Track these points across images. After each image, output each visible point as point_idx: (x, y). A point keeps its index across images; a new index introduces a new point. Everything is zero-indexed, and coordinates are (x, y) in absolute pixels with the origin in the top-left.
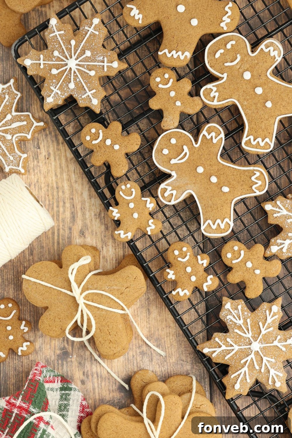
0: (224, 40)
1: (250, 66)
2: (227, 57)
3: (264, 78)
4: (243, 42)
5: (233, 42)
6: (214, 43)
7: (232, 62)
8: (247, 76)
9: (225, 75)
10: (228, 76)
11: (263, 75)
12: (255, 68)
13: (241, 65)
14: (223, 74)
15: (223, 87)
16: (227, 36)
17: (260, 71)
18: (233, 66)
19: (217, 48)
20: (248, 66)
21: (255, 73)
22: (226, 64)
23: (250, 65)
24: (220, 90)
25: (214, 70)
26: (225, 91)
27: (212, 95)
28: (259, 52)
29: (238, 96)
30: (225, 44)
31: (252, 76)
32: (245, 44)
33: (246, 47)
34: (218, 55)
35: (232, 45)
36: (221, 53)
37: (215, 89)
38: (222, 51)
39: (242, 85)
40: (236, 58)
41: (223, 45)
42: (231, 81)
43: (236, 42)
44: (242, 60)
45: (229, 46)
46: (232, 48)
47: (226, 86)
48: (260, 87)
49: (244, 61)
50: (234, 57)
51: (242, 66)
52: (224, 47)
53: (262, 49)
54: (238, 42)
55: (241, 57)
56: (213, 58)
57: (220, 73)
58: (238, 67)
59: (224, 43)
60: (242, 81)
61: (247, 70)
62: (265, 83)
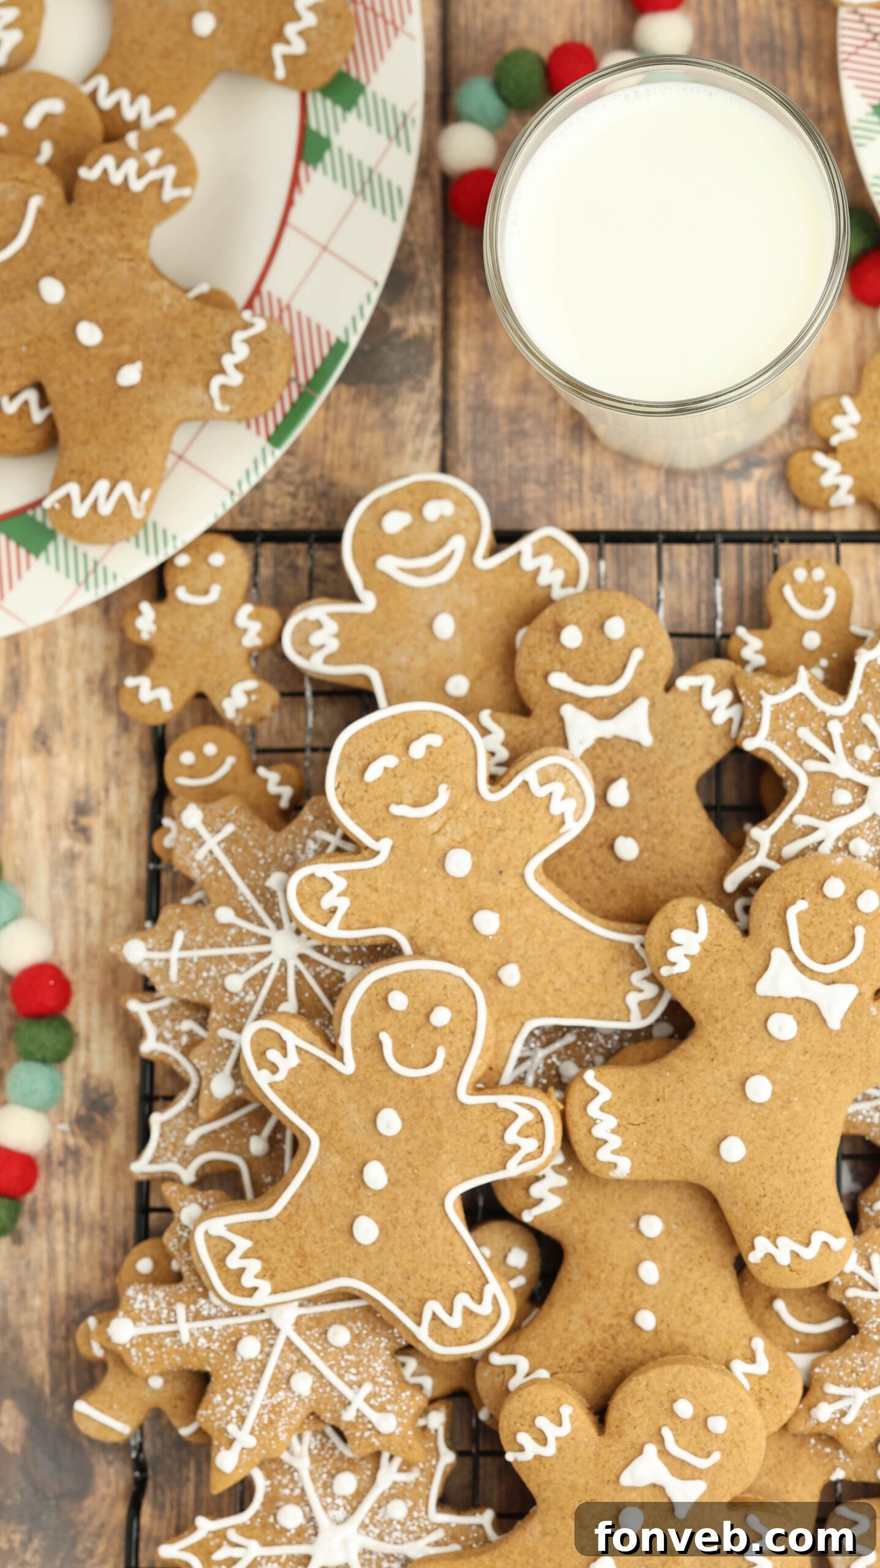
0: (402, 725)
1: (475, 833)
2: (405, 784)
3: (513, 883)
4: (469, 744)
5: (436, 740)
6: (370, 727)
7: (416, 805)
8: (460, 863)
9: (384, 846)
10: (393, 848)
11: (511, 872)
12: (490, 841)
13: (445, 824)
14: (378, 839)
15: (372, 882)
16: (417, 713)
17: (503, 857)
18: (418, 820)
19: (376, 748)
20: (468, 831)
21: (487, 860)
22: (395, 810)
23: (477, 828)
24: (358, 891)
25: (352, 818)
26: (374, 897)
27: (327, 901)
28: (514, 792)
29: (412, 924)
30: (405, 738)
31: (476, 866)
32: (472, 750)
33: (472, 763)
34: (374, 773)
35: (429, 747)
36: (386, 769)
37: (340, 884)
38: (390, 761)
39: (434, 892)
40: (435, 796)
41: (400, 740)
42: (402, 868)
43: (445, 740)
44: (451, 806)
45: (418, 750)
46: (425, 760)
47: (379, 884)
48: (491, 909)
49: (459, 813)
50: (426, 788)
51: (448, 828)
52: (400, 749)
53: (525, 783)
54: (450, 741)
55: (451, 796)
56: (356, 777)
57: (369, 832)
58: (434, 826)
59: (402, 735)
60: (438, 879)
61: (462, 844)
62: (512, 901)
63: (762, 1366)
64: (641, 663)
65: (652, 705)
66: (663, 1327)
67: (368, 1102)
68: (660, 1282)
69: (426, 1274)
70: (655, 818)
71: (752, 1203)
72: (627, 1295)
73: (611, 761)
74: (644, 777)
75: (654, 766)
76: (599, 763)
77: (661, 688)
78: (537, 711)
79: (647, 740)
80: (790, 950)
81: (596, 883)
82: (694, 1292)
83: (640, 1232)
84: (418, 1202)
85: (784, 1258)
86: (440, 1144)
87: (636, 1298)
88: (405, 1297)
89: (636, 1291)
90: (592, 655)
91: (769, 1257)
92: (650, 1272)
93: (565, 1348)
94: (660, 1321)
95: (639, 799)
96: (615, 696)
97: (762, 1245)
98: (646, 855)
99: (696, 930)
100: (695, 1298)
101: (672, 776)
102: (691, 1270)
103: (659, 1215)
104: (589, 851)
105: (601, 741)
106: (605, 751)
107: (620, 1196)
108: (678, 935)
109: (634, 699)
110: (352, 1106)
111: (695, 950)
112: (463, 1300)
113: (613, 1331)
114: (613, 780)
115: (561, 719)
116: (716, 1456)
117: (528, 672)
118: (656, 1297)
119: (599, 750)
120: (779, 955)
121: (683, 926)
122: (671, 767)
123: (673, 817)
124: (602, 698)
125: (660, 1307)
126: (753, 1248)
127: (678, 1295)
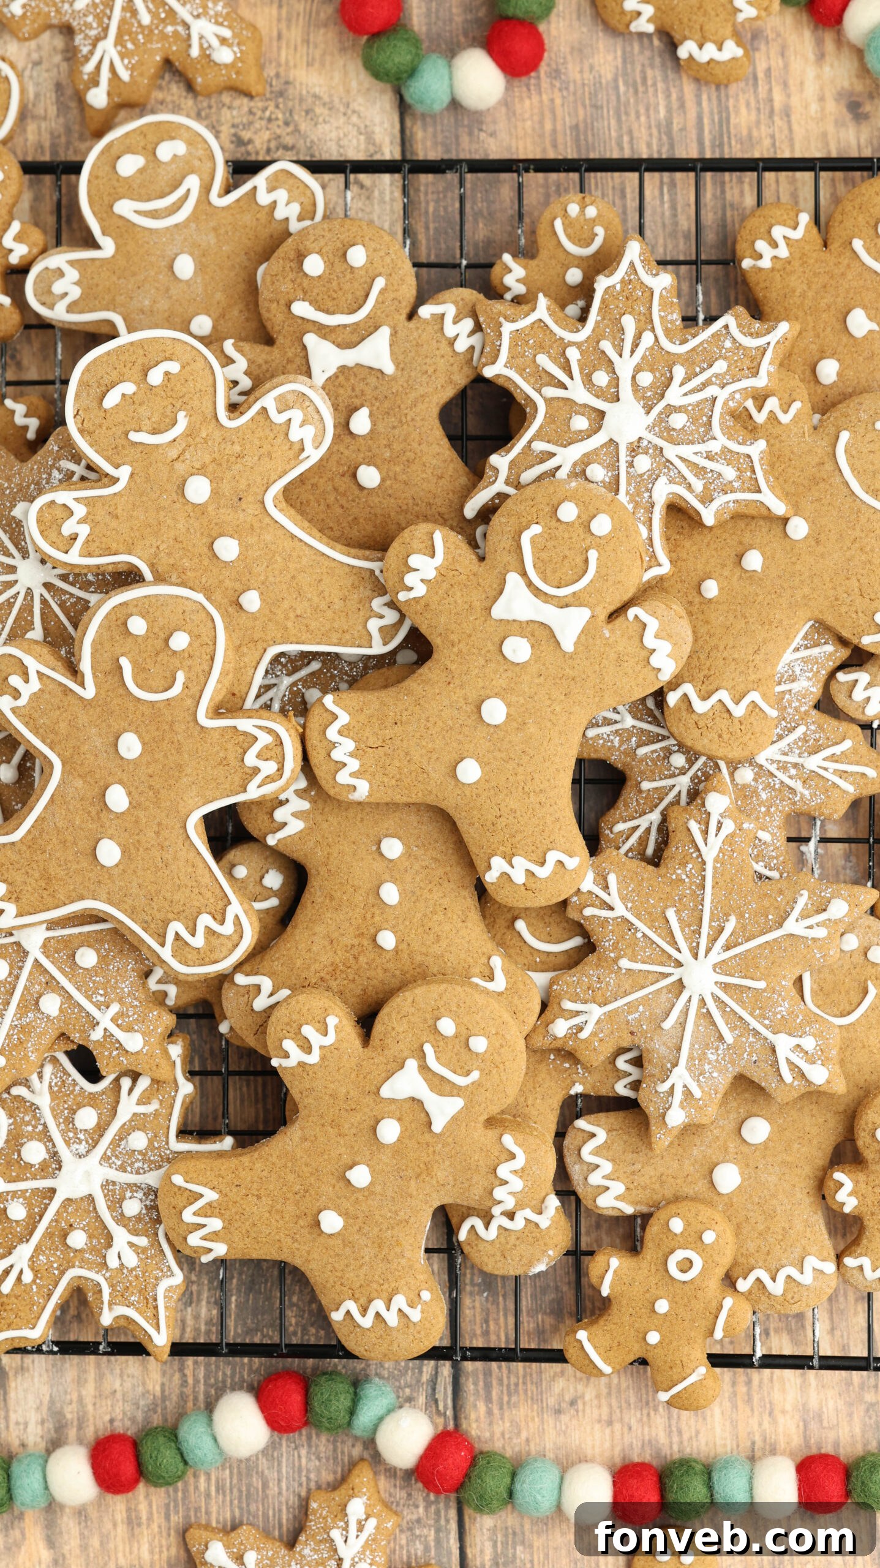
0: (141, 352)
1: (214, 460)
2: (143, 411)
3: (253, 509)
4: (207, 371)
5: (174, 367)
6: (108, 353)
7: (155, 432)
8: (199, 489)
9: (124, 473)
10: (132, 475)
11: (250, 499)
12: (229, 468)
13: (184, 450)
14: (117, 467)
15: (111, 509)
16: (155, 340)
17: (243, 485)
18: (157, 446)
19: (114, 375)
20: (207, 458)
21: (226, 487)
22: (134, 437)
23: (216, 455)
24: (98, 518)
25: (91, 446)
26: (114, 524)
27: (68, 528)
28: (252, 419)
29: (153, 550)
30: (143, 365)
31: (215, 492)
32: (211, 378)
33: (211, 390)
34: (112, 400)
35: (167, 374)
36: (124, 395)
37: (80, 511)
38: (129, 388)
39: (174, 519)
40: (174, 423)
41: (138, 367)
42: (141, 495)
43: (183, 367)
44: (190, 433)
45: (155, 377)
46: (163, 386)
47: (119, 511)
48: (231, 536)
49: (198, 440)
50: (165, 416)
51: (187, 455)
52: (138, 376)
53: (264, 410)
54: (188, 368)
55: (190, 423)
56: (95, 404)
57: (107, 459)
58: (174, 453)
59: (140, 361)
60: (177, 506)
61: (202, 471)
62: (252, 527)
63: (500, 983)
64: (382, 292)
65: (394, 334)
66: (404, 946)
67: (109, 726)
68: (400, 903)
69: (168, 895)
70: (396, 446)
71: (489, 824)
72: (368, 916)
73: (353, 390)
74: (386, 404)
75: (396, 394)
76: (341, 391)
77: (404, 316)
78: (280, 340)
79: (389, 368)
80: (524, 574)
81: (339, 511)
82: (434, 912)
83: (381, 854)
84: (159, 824)
85: (519, 877)
86: (180, 767)
87: (377, 918)
88: (149, 918)
89: (378, 912)
90: (335, 284)
91: (505, 875)
92: (390, 893)
93: (308, 968)
94: (400, 941)
95: (380, 427)
96: (357, 324)
97: (498, 864)
98: (388, 483)
99: (433, 555)
100: (435, 917)
101: (414, 404)
102: (431, 891)
103: (399, 838)
104: (331, 479)
105: (343, 369)
106: (347, 379)
107: (362, 820)
108: (415, 560)
109: (376, 328)
110: (94, 730)
111: (431, 574)
112: (205, 920)
113: (355, 951)
114: (356, 409)
115: (305, 348)
116: (475, 1075)
117: (271, 301)
118: (396, 918)
119: (341, 378)
120: (513, 579)
121: (419, 552)
122: (413, 395)
123: (415, 445)
124: (345, 326)
125: (401, 927)
126: (489, 867)
127: (418, 915)
